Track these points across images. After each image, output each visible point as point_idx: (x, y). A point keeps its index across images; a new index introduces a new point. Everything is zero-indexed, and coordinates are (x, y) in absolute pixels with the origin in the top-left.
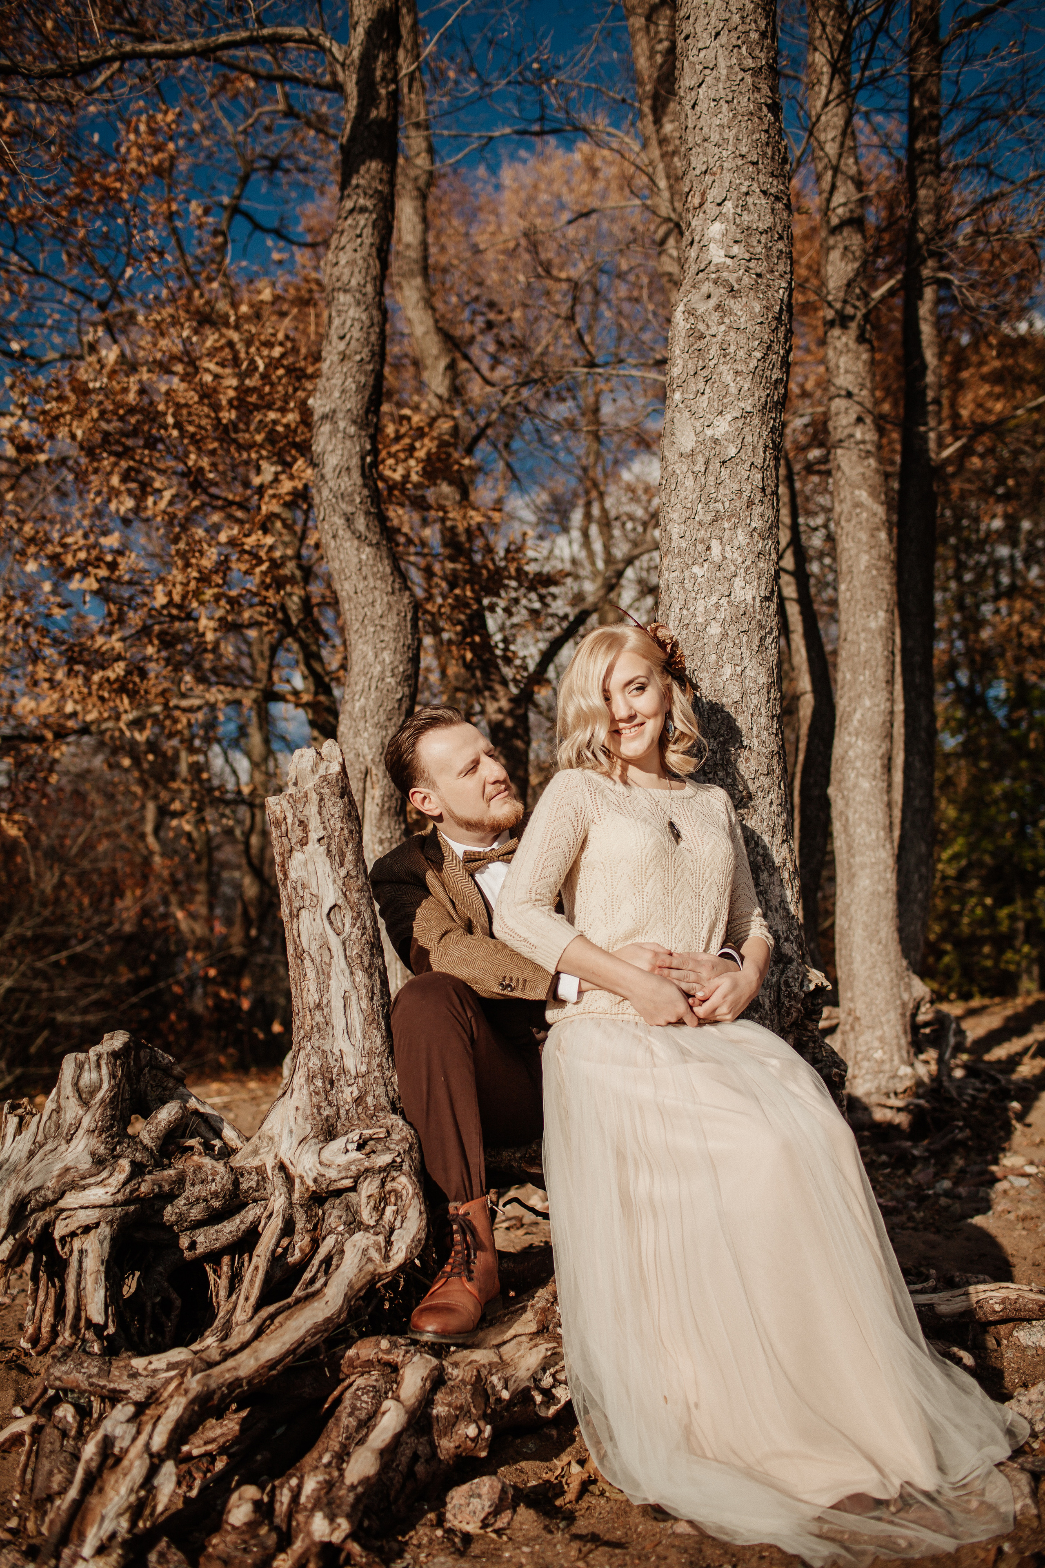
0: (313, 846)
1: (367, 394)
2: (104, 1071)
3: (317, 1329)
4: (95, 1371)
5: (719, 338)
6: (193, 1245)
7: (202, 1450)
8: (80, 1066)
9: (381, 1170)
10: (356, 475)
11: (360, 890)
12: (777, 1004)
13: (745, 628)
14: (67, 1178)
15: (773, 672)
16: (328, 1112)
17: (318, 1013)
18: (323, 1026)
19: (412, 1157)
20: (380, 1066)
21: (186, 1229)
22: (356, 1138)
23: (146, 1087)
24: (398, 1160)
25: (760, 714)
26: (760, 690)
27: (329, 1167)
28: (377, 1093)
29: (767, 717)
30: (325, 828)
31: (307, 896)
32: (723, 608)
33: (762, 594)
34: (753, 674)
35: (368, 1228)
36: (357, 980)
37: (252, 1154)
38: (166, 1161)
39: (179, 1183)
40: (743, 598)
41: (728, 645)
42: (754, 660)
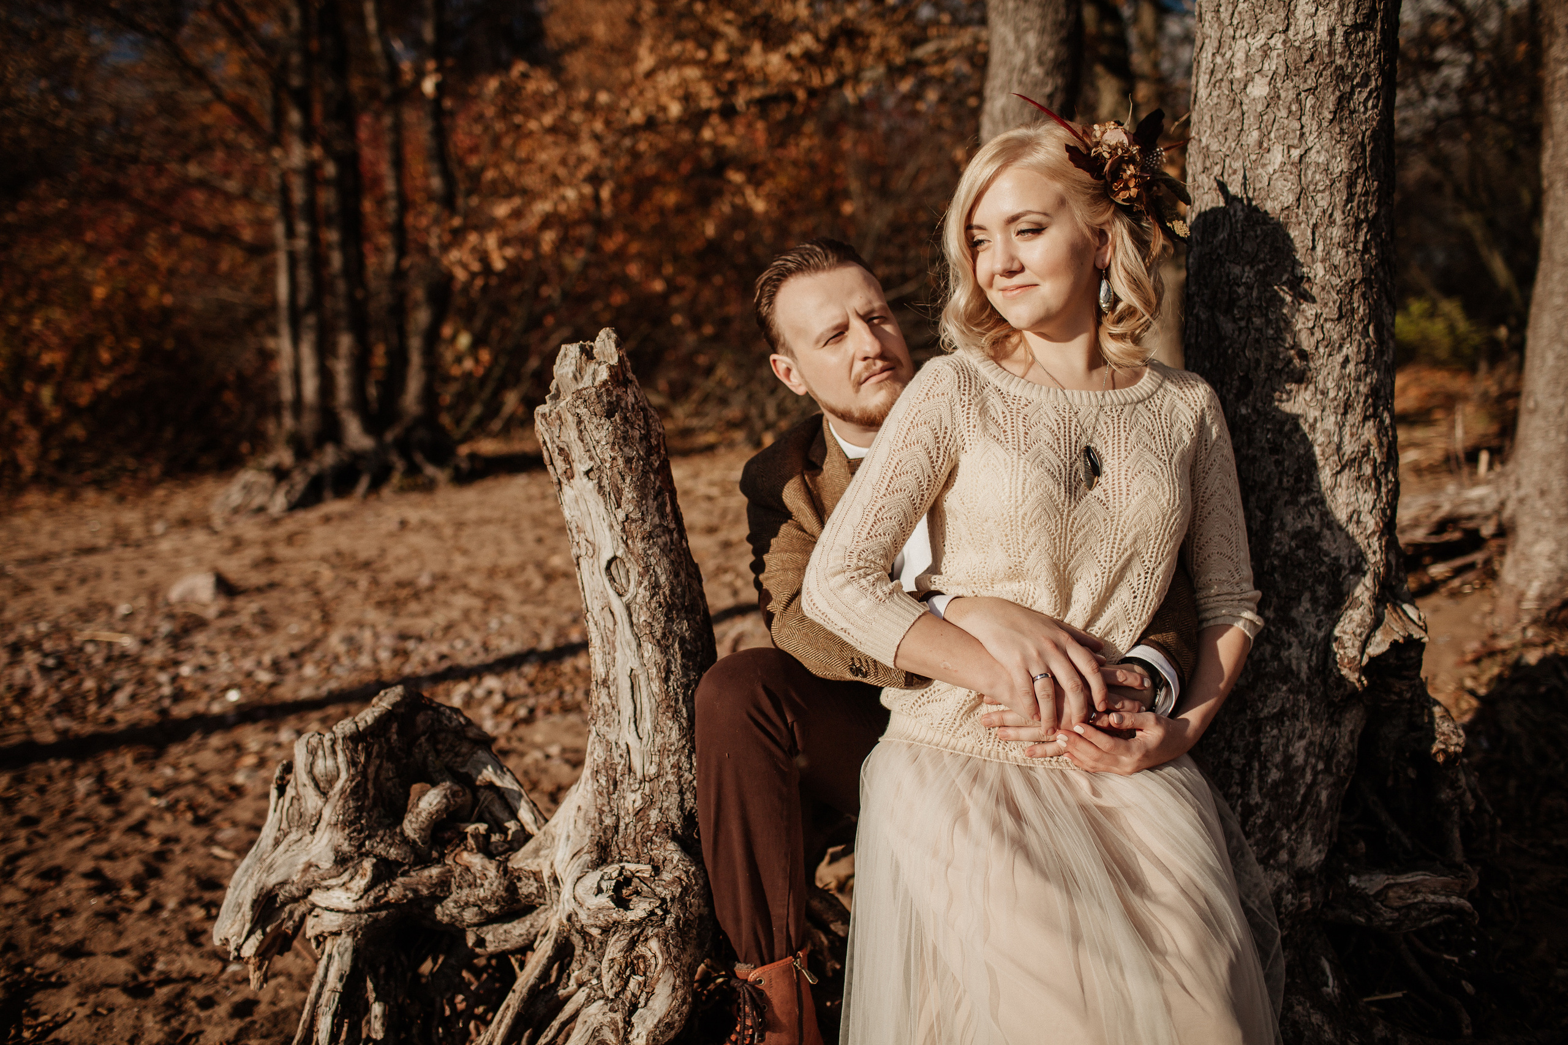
0: (580, 482)
2: (341, 758)
6: (481, 942)
8: (313, 753)
11: (648, 537)
13: (1311, 83)
14: (308, 877)
15: (1364, 150)
16: (608, 821)
17: (604, 691)
18: (609, 709)
19: (684, 904)
20: (677, 766)
21: (469, 926)
22: (615, 875)
23: (425, 758)
24: (659, 912)
25: (1332, 222)
26: (1333, 182)
27: (581, 906)
28: (665, 804)
29: (1346, 225)
30: (591, 458)
31: (583, 543)
32: (1274, 54)
33: (1348, 21)
34: (1322, 159)
35: (607, 999)
36: (646, 655)
37: (536, 852)
38: (435, 854)
39: (444, 885)
40: (1311, 33)
41: (1279, 115)
42: (1326, 135)
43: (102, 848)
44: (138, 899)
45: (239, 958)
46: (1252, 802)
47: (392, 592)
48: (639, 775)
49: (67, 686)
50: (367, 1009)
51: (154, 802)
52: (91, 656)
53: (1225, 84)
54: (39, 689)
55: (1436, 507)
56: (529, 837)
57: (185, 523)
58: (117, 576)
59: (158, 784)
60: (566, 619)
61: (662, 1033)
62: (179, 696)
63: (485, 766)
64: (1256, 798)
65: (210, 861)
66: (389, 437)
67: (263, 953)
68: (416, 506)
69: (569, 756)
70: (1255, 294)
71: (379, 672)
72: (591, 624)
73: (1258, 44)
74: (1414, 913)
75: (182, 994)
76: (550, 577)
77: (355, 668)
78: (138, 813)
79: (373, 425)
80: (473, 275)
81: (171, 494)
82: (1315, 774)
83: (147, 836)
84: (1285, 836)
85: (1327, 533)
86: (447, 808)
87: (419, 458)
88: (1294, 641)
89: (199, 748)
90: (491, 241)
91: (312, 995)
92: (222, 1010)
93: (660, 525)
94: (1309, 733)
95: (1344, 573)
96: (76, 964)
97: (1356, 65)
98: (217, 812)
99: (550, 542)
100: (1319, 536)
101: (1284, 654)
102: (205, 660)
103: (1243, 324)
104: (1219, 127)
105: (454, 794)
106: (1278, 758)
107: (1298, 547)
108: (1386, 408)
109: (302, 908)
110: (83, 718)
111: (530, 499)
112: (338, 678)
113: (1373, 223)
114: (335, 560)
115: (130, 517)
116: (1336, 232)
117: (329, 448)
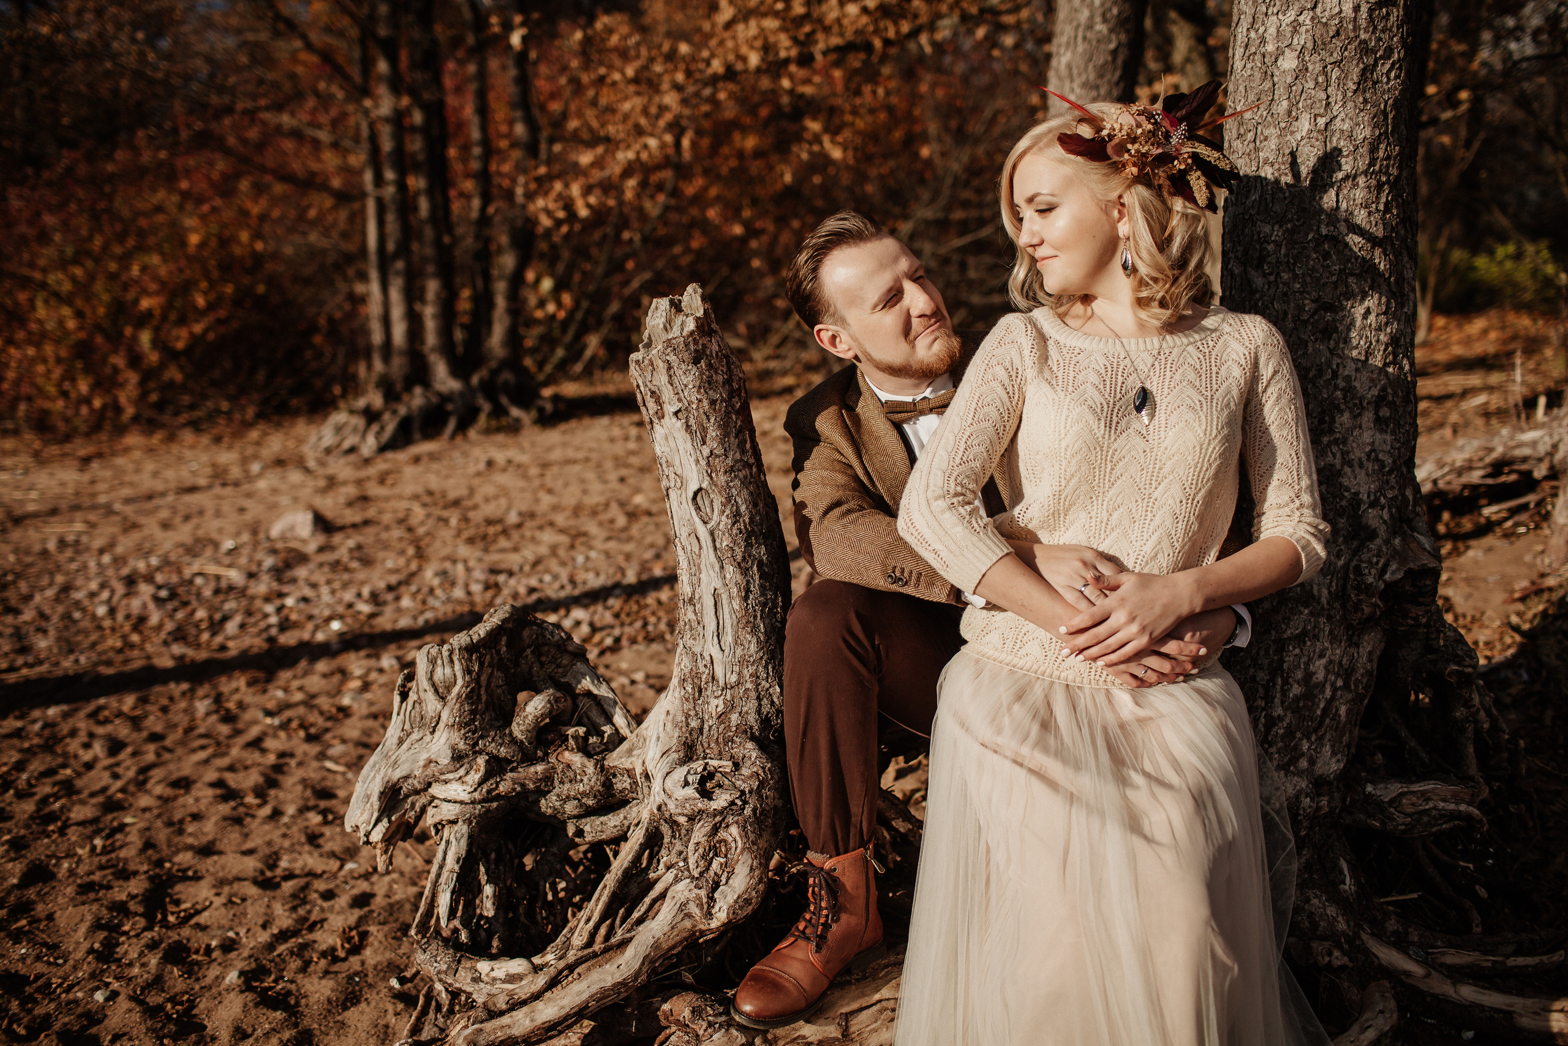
0: (670, 421)
2: (457, 666)
3: (605, 996)
4: (444, 967)
6: (580, 833)
8: (433, 662)
9: (716, 813)
11: (730, 470)
12: (1340, 596)
13: (1336, 56)
14: (429, 772)
15: (1386, 118)
16: (694, 724)
17: (690, 609)
18: (694, 624)
19: (761, 796)
20: (755, 676)
21: (569, 818)
22: (700, 770)
23: (531, 668)
24: (739, 803)
25: (1355, 185)
26: (1356, 148)
27: (670, 797)
28: (745, 709)
29: (1369, 187)
30: (680, 400)
31: (672, 476)
32: (1303, 29)
34: (1346, 127)
35: (693, 878)
36: (728, 576)
37: (630, 752)
38: (540, 753)
39: (548, 780)
40: (1337, 10)
41: (1307, 86)
42: (1350, 105)
43: (224, 762)
44: (260, 806)
45: (367, 843)
46: (1275, 714)
47: (482, 529)
48: (722, 683)
49: (180, 615)
50: (480, 890)
51: (269, 721)
52: (200, 588)
54: (155, 618)
55: (1491, 450)
56: (623, 739)
57: (280, 463)
58: (218, 514)
59: (271, 705)
60: (648, 555)
61: (741, 908)
62: (285, 625)
63: (584, 676)
64: (1279, 711)
65: (325, 773)
66: (475, 380)
67: (389, 840)
68: (503, 446)
69: (652, 681)
70: (1283, 251)
71: (472, 604)
72: (679, 548)
73: (1288, 20)
74: (1425, 819)
75: (305, 887)
76: (633, 515)
77: (449, 600)
78: (254, 732)
79: (460, 368)
80: (559, 223)
81: (265, 434)
82: (1335, 690)
83: (264, 751)
84: (1305, 746)
86: (550, 712)
87: (504, 400)
89: (306, 674)
90: (575, 190)
91: (432, 875)
92: (343, 901)
93: (741, 460)
94: (1329, 653)
95: (1363, 507)
96: (210, 861)
97: (1380, 39)
98: (327, 730)
99: (631, 481)
100: (1339, 473)
102: (308, 592)
103: (1272, 278)
104: (1252, 97)
105: (557, 700)
106: (1299, 675)
108: (1405, 356)
109: (422, 800)
110: (198, 646)
111: (612, 440)
112: (433, 608)
113: (1394, 185)
114: (427, 499)
115: (227, 457)
116: (1359, 194)
117: (418, 391)
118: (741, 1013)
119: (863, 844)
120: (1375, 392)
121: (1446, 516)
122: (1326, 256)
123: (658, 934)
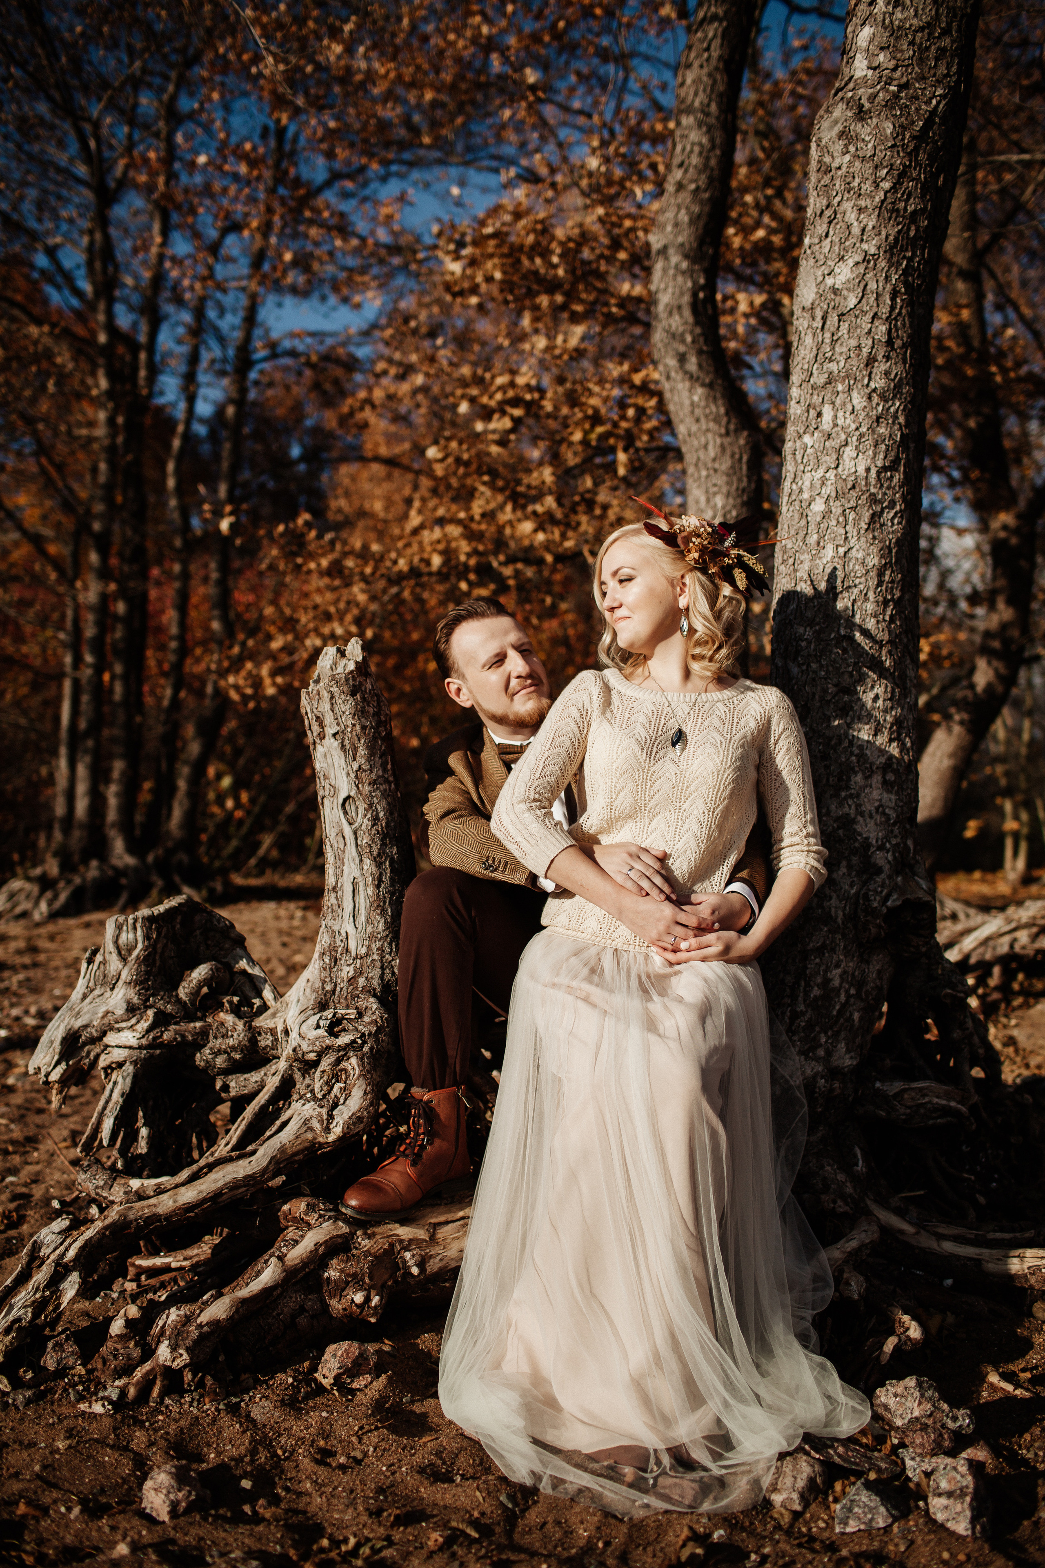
0: (329, 741)
1: (701, 224)
2: (139, 932)
3: (235, 1185)
4: (102, 1183)
5: (844, 169)
6: (226, 1088)
7: (178, 1264)
8: (119, 927)
9: (340, 1048)
10: (687, 313)
11: (372, 783)
12: (852, 917)
13: (852, 503)
14: (106, 1021)
15: (890, 551)
16: (328, 987)
17: (333, 895)
18: (335, 908)
19: (378, 1040)
20: (381, 949)
21: (219, 1074)
22: (330, 1016)
23: (199, 944)
24: (360, 1042)
25: (866, 599)
26: (868, 572)
27: (304, 1040)
28: (371, 975)
29: (878, 602)
30: (338, 724)
31: (327, 787)
32: (829, 483)
33: (880, 464)
34: (860, 555)
35: (317, 1100)
36: (365, 868)
37: (274, 1015)
38: (199, 1014)
39: (204, 1035)
40: (854, 470)
41: (831, 524)
42: (863, 539)
45: (47, 1082)
46: (799, 1010)
48: (354, 954)
50: (137, 1131)
53: (797, 503)
56: (269, 1007)
61: (354, 1124)
63: (241, 958)
66: (150, 858)
67: (64, 1082)
70: (813, 647)
72: (328, 846)
73: (819, 476)
74: (923, 1111)
79: (137, 846)
80: (245, 698)
82: (848, 996)
84: (823, 1040)
85: (860, 819)
86: (212, 980)
87: (177, 879)
88: (834, 896)
90: (265, 671)
91: (99, 1109)
94: (844, 965)
95: (873, 849)
97: (886, 494)
100: (854, 821)
101: (826, 904)
104: (793, 532)
105: (217, 969)
106: (819, 980)
107: (839, 828)
109: (97, 1050)
113: (898, 603)
116: (870, 607)
117: (94, 863)
118: (347, 1206)
119: (456, 1084)
120: (883, 760)
121: (1021, 977)
122: (845, 651)
123: (285, 1141)
